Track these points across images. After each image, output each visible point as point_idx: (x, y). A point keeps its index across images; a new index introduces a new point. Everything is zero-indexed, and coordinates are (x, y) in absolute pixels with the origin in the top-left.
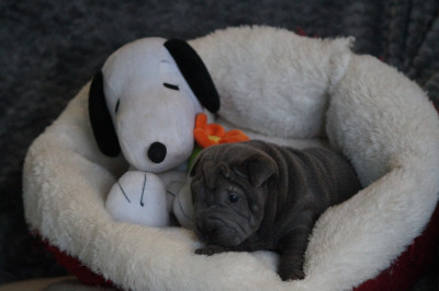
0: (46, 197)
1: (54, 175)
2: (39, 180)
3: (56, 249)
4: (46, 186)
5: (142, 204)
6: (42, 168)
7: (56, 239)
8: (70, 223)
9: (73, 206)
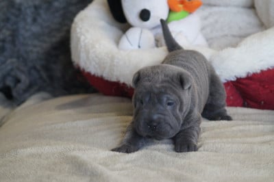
0: (82, 44)
1: (87, 31)
2: (79, 35)
3: (89, 74)
4: (82, 38)
5: (139, 47)
6: (81, 29)
7: (88, 68)
8: (96, 57)
9: (97, 46)
